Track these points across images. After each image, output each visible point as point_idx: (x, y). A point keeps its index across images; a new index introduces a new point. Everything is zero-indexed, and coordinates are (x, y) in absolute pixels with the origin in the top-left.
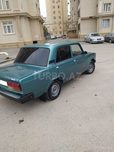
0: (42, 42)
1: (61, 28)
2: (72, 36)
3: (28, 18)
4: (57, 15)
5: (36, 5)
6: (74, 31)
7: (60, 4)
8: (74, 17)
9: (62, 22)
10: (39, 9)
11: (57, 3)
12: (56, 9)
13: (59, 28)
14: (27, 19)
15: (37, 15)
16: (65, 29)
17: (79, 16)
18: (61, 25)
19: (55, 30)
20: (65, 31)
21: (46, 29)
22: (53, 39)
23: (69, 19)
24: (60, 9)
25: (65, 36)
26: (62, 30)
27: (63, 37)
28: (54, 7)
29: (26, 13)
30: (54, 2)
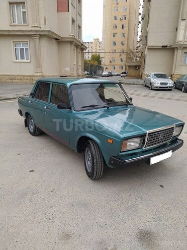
4: (119, 39)
5: (74, 21)
6: (137, 67)
7: (125, 22)
11: (121, 20)
12: (119, 30)
13: (120, 60)
18: (124, 57)
19: (113, 63)
22: (105, 76)
23: (138, 47)
24: (126, 30)
26: (122, 64)
28: (115, 27)
29: (49, 31)
30: (116, 18)
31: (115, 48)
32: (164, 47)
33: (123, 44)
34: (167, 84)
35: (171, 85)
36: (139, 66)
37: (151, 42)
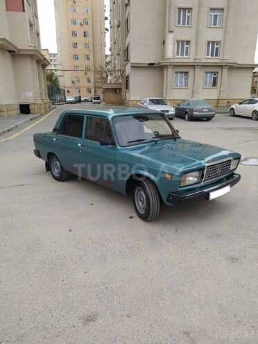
0: (43, 107)
1: (89, 81)
2: (113, 100)
3: (9, 51)
4: (81, 51)
5: (31, 25)
6: (117, 91)
7: (88, 28)
8: (117, 61)
9: (92, 69)
10: (38, 35)
11: (81, 24)
12: (80, 39)
13: (86, 80)
14: (7, 53)
15: (32, 48)
16: (98, 85)
17: (127, 60)
18: (91, 75)
19: (77, 84)
20: (99, 88)
21: (56, 79)
22: (70, 103)
23: (108, 63)
24: (89, 39)
25: (98, 98)
26: (91, 85)
27: (93, 101)
28: (75, 34)
29: (4, 39)
30: (74, 23)
31: (77, 63)
32: (151, 65)
33: (88, 59)
34: (168, 111)
35: (173, 113)
36: (120, 89)
37: (135, 58)
